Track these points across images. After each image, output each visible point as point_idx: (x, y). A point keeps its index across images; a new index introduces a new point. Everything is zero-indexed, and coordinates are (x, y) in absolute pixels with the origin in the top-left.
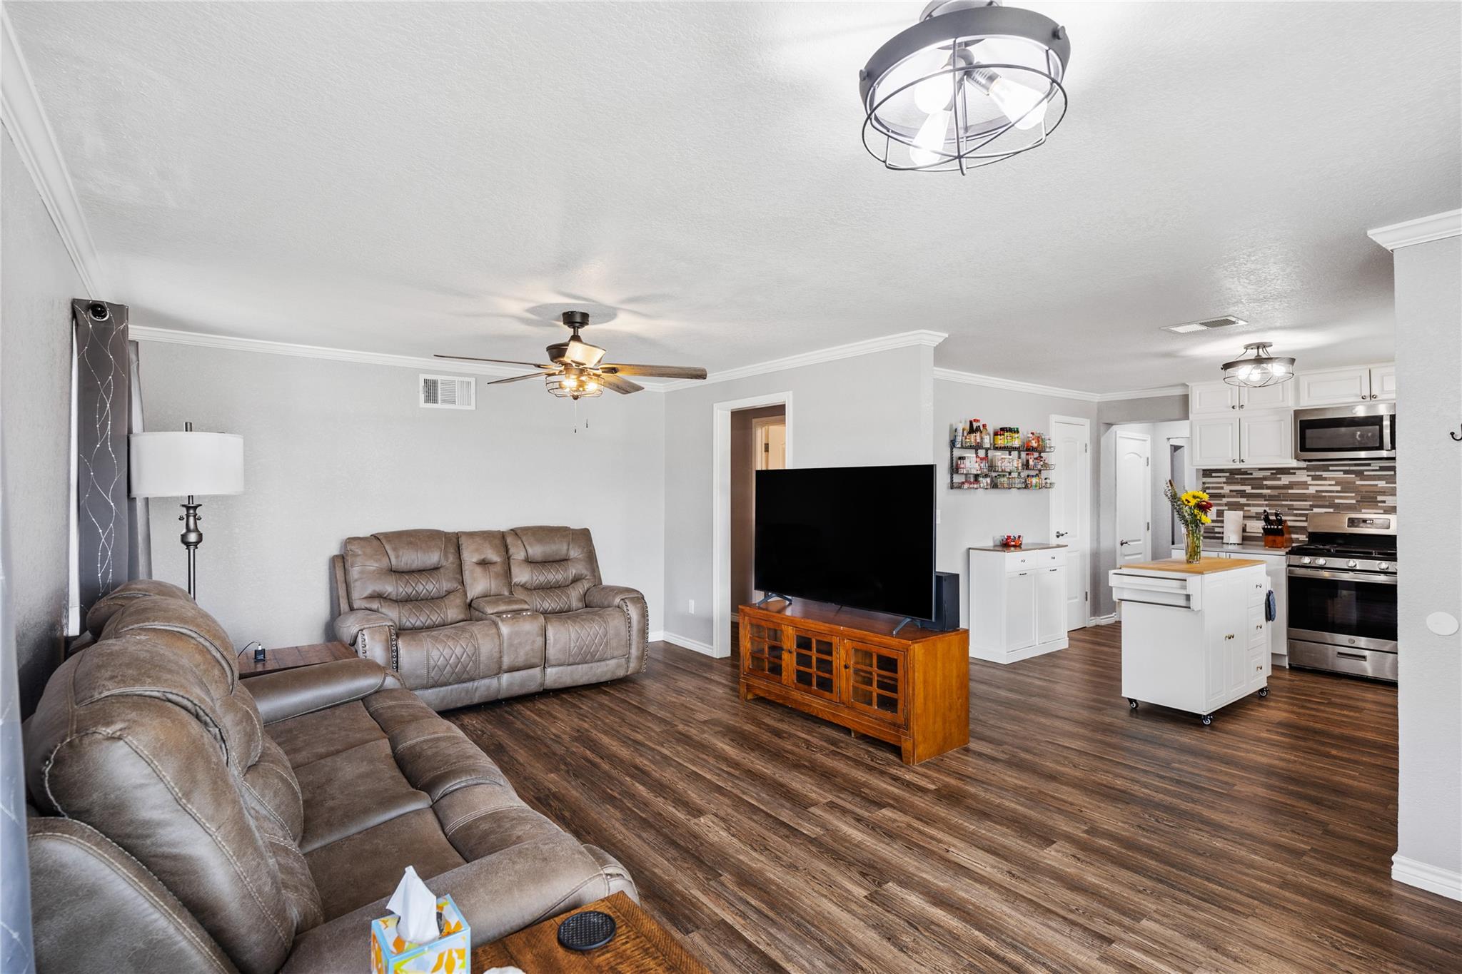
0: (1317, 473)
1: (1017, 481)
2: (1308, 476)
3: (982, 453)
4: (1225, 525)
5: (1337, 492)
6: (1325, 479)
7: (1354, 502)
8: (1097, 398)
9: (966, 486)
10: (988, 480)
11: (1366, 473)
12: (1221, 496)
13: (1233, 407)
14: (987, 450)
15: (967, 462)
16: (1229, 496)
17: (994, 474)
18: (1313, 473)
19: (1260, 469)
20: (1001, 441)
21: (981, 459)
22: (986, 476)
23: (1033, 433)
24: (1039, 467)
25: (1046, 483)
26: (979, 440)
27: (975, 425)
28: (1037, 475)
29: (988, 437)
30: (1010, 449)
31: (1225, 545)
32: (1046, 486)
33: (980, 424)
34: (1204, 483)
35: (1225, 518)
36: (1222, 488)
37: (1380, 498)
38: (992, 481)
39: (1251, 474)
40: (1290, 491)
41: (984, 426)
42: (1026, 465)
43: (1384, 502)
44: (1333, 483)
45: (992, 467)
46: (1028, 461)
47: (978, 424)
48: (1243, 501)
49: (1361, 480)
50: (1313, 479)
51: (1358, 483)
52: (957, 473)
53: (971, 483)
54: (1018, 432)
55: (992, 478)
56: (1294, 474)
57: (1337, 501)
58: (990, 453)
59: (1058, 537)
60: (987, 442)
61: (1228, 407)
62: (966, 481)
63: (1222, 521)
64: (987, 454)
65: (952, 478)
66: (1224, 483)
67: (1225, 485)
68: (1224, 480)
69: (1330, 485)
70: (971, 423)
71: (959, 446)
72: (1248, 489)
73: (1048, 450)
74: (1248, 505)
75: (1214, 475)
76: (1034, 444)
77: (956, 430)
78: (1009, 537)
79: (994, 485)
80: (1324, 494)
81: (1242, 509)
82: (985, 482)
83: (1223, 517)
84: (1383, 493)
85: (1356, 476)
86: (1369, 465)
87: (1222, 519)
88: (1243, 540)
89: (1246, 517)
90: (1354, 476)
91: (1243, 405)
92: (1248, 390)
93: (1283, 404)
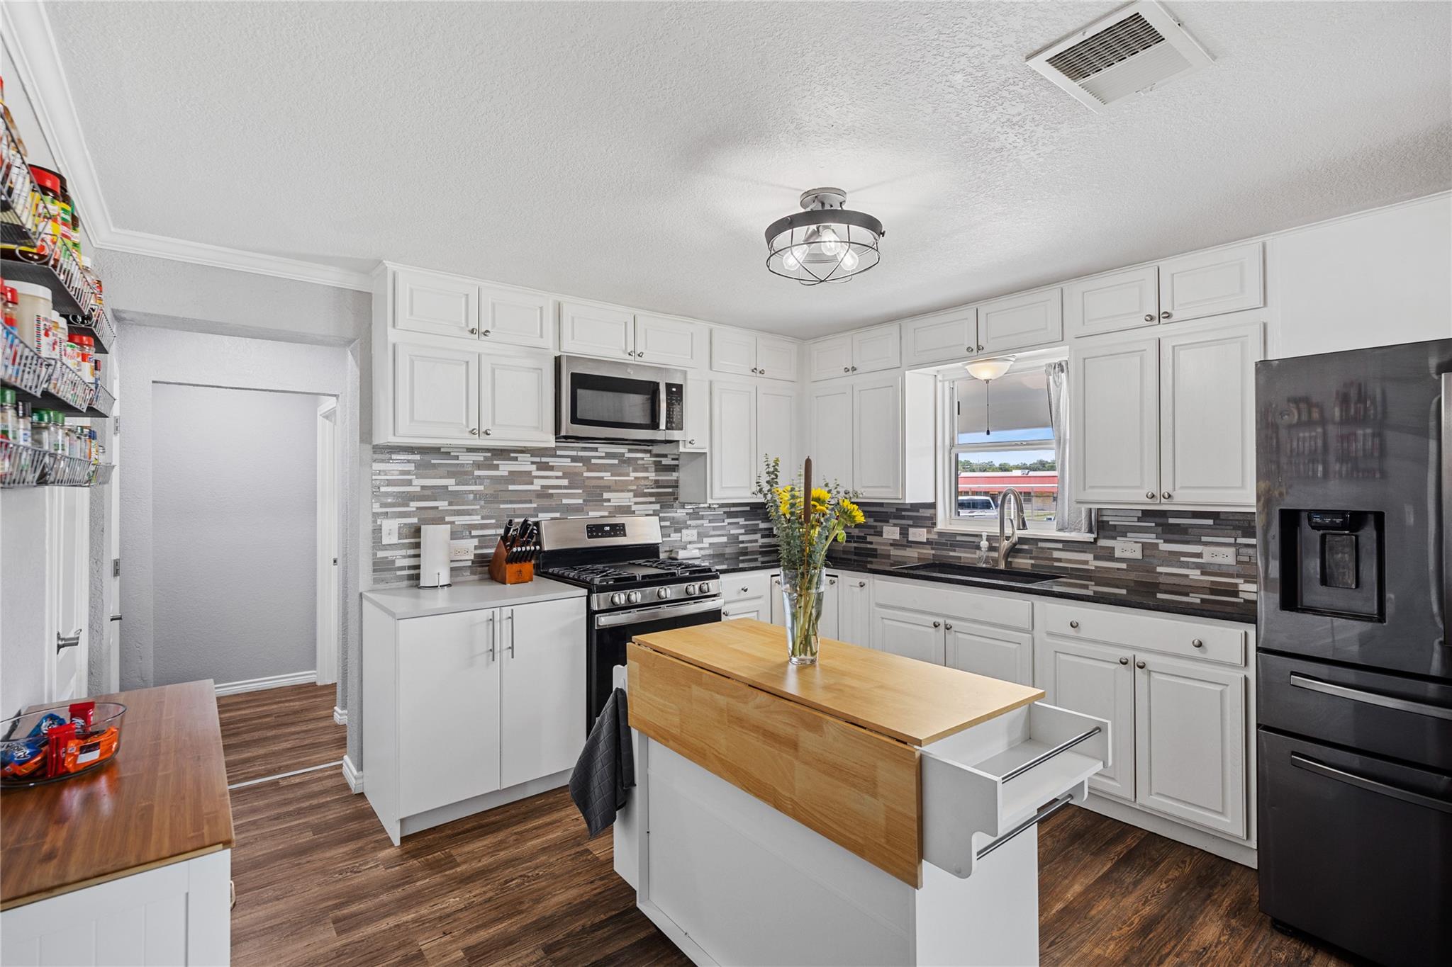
0: (544, 460)
2: (533, 463)
4: (425, 551)
5: (565, 487)
6: (551, 468)
7: (581, 501)
11: (593, 461)
12: (408, 498)
13: (471, 332)
18: (537, 459)
19: (477, 450)
31: (425, 592)
34: (376, 473)
35: (424, 540)
36: (408, 483)
37: (606, 496)
39: (457, 458)
40: (511, 487)
43: (609, 500)
44: (560, 474)
48: (443, 505)
49: (589, 470)
50: (538, 469)
51: (586, 474)
56: (516, 459)
57: (565, 501)
61: (463, 329)
63: (418, 546)
66: (412, 473)
67: (412, 477)
68: (412, 467)
69: (557, 478)
72: (450, 484)
74: (452, 513)
80: (551, 491)
81: (443, 521)
83: (420, 537)
84: (609, 489)
85: (584, 465)
86: (596, 450)
87: (417, 540)
88: (451, 576)
89: (454, 535)
90: (581, 464)
91: (487, 331)
92: (493, 305)
93: (541, 343)
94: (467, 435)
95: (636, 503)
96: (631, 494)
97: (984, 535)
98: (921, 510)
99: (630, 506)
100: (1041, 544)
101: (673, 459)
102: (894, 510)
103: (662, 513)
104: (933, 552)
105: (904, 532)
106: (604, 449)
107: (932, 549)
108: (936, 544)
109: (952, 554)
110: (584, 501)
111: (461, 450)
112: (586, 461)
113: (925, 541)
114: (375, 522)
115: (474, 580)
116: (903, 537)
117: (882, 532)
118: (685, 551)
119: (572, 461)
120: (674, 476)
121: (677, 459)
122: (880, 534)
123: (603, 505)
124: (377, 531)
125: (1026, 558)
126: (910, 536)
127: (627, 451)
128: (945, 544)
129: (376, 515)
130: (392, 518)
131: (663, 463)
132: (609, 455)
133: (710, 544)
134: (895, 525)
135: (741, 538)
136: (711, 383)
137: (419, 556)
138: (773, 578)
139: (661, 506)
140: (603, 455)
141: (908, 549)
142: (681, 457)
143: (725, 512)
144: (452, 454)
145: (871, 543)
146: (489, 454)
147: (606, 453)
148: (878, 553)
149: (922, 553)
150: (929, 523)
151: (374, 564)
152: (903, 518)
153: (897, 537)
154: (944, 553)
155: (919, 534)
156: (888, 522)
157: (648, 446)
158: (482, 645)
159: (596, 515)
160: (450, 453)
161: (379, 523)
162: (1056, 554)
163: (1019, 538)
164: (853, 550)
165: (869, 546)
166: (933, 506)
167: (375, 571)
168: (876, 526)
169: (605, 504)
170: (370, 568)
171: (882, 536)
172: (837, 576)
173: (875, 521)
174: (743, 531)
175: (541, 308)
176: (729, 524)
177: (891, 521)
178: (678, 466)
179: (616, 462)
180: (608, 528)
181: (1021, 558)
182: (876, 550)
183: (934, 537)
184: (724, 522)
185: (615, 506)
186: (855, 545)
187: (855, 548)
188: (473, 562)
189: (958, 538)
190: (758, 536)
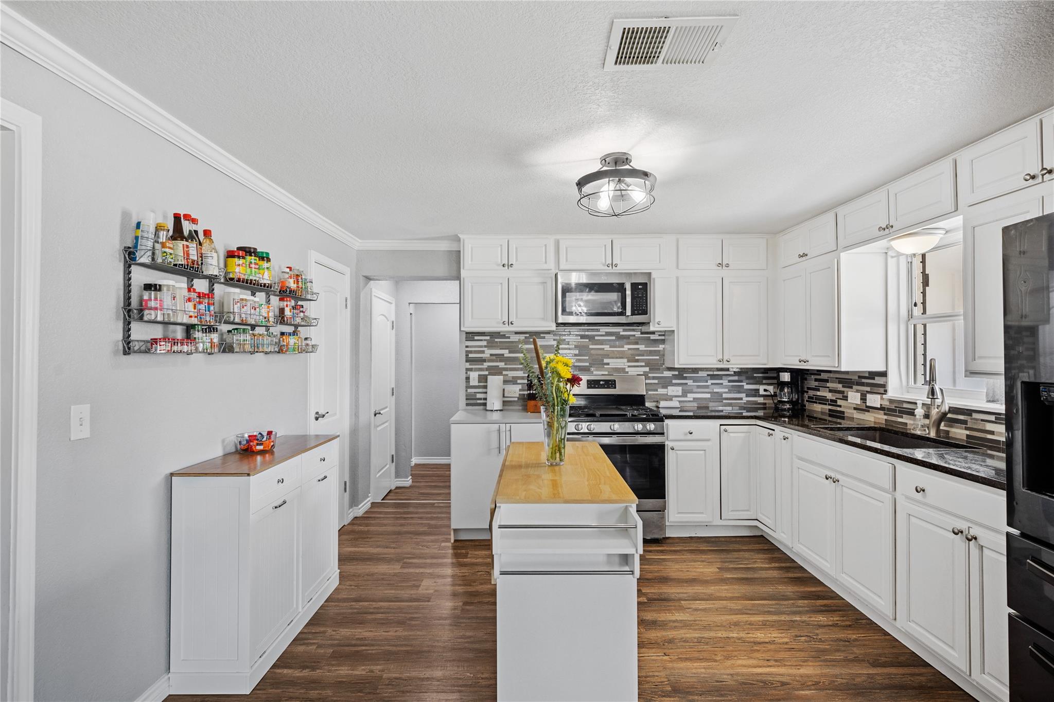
1: (267, 340)
3: (201, 285)
4: (489, 390)
7: (587, 364)
8: (358, 244)
9: (162, 348)
10: (215, 337)
11: (596, 338)
12: (483, 360)
13: (504, 266)
14: (212, 279)
15: (166, 296)
16: (490, 361)
17: (224, 328)
19: (516, 333)
20: (239, 268)
21: (200, 295)
22: (210, 329)
23: (290, 268)
24: (298, 320)
25: (307, 345)
26: (194, 256)
27: (187, 227)
28: (294, 333)
29: (215, 255)
30: (253, 286)
31: (488, 413)
32: (307, 349)
33: (200, 229)
34: (467, 347)
35: (489, 384)
36: (483, 352)
37: (606, 361)
38: (222, 339)
39: (509, 338)
41: (207, 233)
42: (281, 317)
43: (608, 364)
45: (221, 316)
46: (282, 311)
47: (194, 227)
48: (501, 365)
49: (593, 344)
51: (591, 347)
52: (141, 319)
53: (174, 342)
54: (268, 260)
55: (222, 335)
56: (544, 338)
58: (219, 289)
59: (317, 419)
60: (213, 266)
61: (498, 265)
62: (165, 339)
63: (485, 387)
64: (212, 290)
65: (127, 330)
66: (485, 346)
67: (485, 349)
68: (485, 343)
70: (177, 218)
71: (146, 259)
72: (506, 352)
73: (309, 297)
74: (506, 369)
75: (476, 338)
76: (292, 284)
77: (138, 225)
78: (252, 438)
79: (227, 348)
81: (500, 374)
82: (203, 340)
83: (486, 382)
84: (608, 356)
85: (589, 341)
86: (598, 330)
87: (485, 384)
88: (503, 405)
89: (506, 382)
90: (588, 340)
91: (512, 264)
92: (516, 248)
93: (545, 267)
94: (502, 325)
95: (629, 366)
96: (625, 360)
97: (919, 403)
98: (876, 378)
99: (625, 368)
100: (975, 416)
101: (659, 335)
102: (857, 378)
103: (650, 373)
104: (886, 417)
105: (864, 399)
106: (604, 330)
107: (885, 414)
108: (889, 409)
109: (900, 420)
110: (590, 364)
111: (511, 333)
112: (591, 338)
113: (879, 407)
114: (466, 373)
115: (519, 409)
116: (863, 402)
117: (847, 397)
118: (671, 402)
119: (581, 338)
120: (661, 347)
121: (664, 335)
122: (845, 398)
123: (604, 367)
124: (468, 379)
125: (961, 428)
126: (867, 402)
127: (622, 330)
128: (894, 411)
129: (467, 370)
130: (475, 371)
131: (651, 338)
132: (608, 334)
133: (694, 398)
134: (857, 391)
135: (725, 396)
136: (677, 278)
137: (486, 393)
138: (722, 427)
139: (650, 368)
140: (604, 333)
141: (866, 413)
142: (666, 333)
143: (708, 375)
144: (506, 336)
145: (840, 406)
146: (528, 335)
147: (606, 332)
148: (846, 415)
149: (877, 418)
150: (882, 390)
151: (466, 395)
152: (863, 384)
153: (858, 401)
154: (894, 419)
155: (874, 400)
156: (851, 388)
157: (638, 326)
158: (495, 444)
159: (598, 374)
160: (505, 335)
161: (468, 374)
162: (989, 427)
163: (950, 407)
164: (827, 412)
165: (839, 409)
166: (884, 374)
167: (467, 399)
168: (844, 391)
169: (605, 366)
170: (464, 398)
171: (847, 400)
172: (774, 430)
173: (843, 387)
174: (727, 390)
175: (546, 245)
176: (712, 384)
177: (854, 387)
178: (664, 340)
179: (614, 338)
180: (602, 383)
181: (957, 428)
182: (843, 412)
183: (886, 404)
184: (707, 382)
185: (613, 368)
186: (830, 407)
187: (830, 410)
188: (518, 398)
189: (905, 405)
190: (743, 395)
